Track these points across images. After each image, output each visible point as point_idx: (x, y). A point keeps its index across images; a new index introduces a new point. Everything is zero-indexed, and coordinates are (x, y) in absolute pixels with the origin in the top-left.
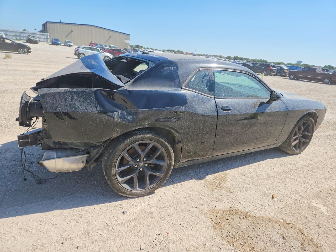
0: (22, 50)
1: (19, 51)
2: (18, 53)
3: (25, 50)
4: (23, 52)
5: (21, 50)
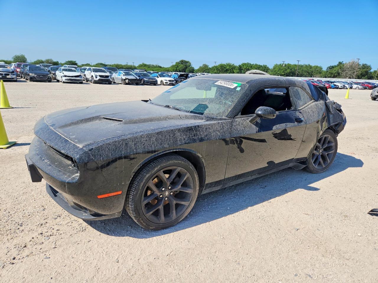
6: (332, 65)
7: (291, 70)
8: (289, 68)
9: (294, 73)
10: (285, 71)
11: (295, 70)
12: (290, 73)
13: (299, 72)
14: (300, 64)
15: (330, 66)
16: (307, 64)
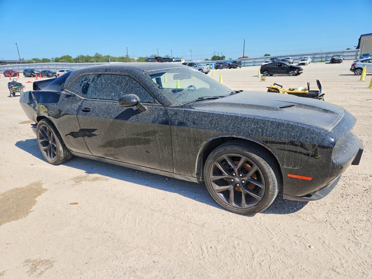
0: (293, 72)
1: (290, 73)
2: (288, 75)
3: (295, 71)
4: (293, 74)
5: (291, 72)
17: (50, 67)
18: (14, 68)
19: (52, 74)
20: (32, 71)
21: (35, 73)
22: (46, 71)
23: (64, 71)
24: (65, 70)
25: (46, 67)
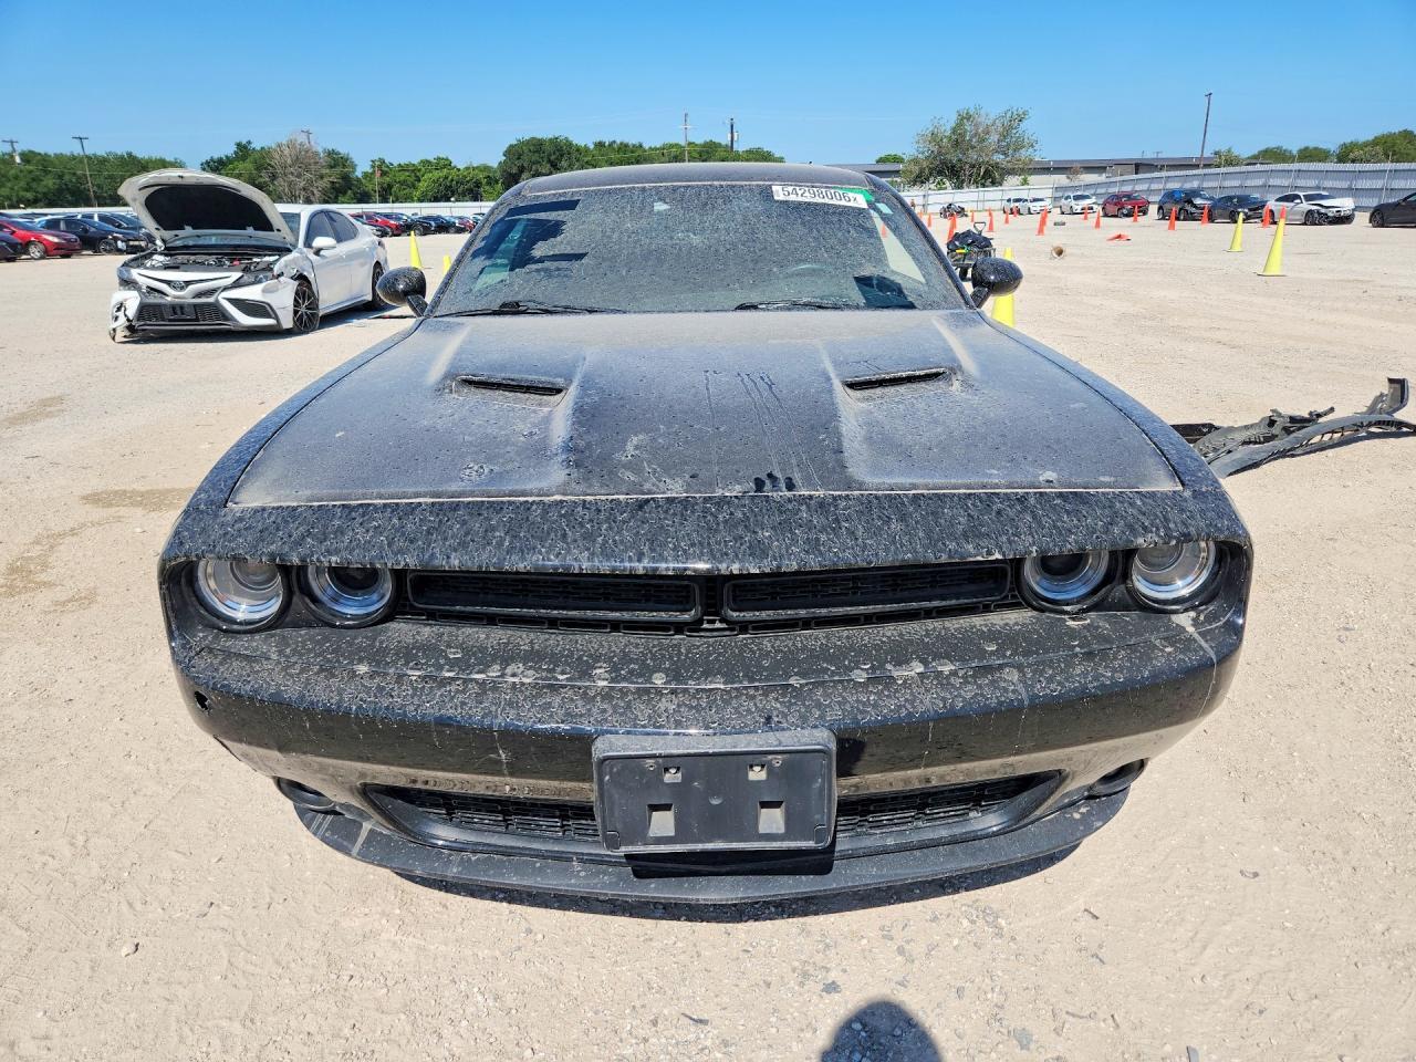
6: (216, 157)
7: (61, 177)
8: (46, 172)
9: (81, 192)
10: (34, 185)
11: (81, 179)
12: (60, 191)
13: (99, 186)
14: (89, 151)
15: (208, 158)
16: (121, 150)
17: (1248, 183)
18: (1138, 188)
19: (1250, 210)
20: (1189, 197)
21: (1195, 206)
22: (1234, 197)
23: (1298, 197)
24: (1301, 194)
25: (1236, 183)
